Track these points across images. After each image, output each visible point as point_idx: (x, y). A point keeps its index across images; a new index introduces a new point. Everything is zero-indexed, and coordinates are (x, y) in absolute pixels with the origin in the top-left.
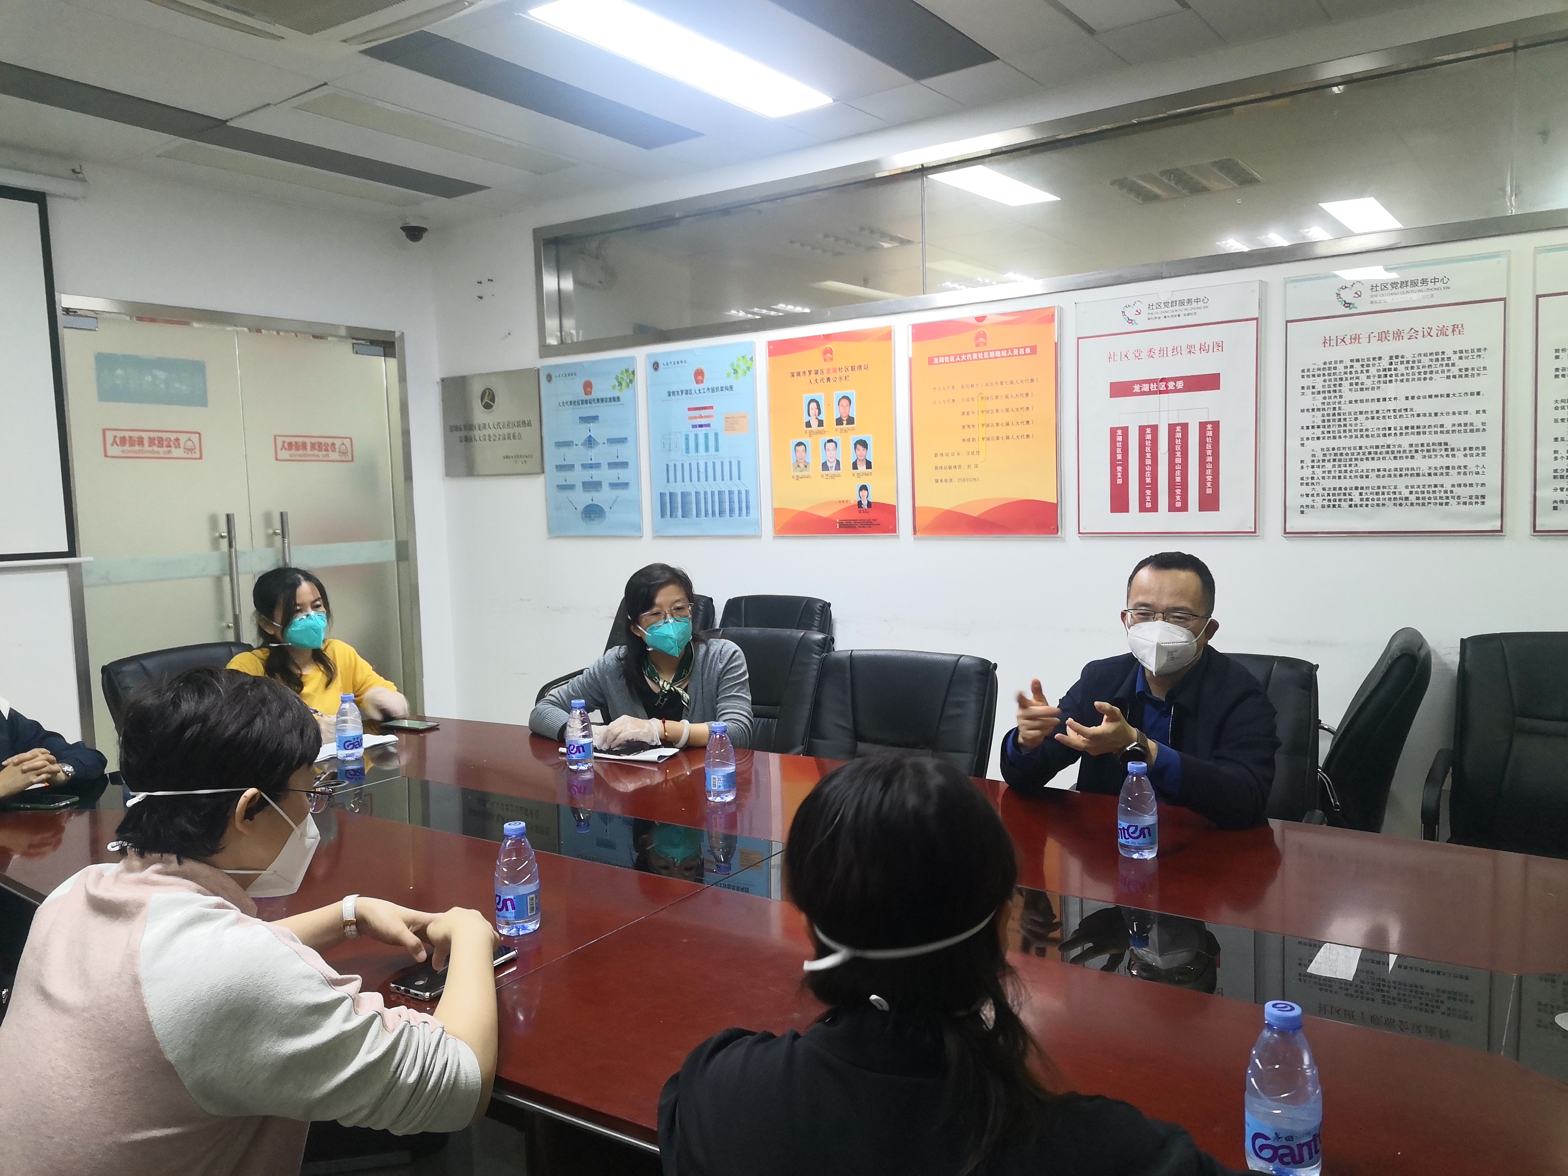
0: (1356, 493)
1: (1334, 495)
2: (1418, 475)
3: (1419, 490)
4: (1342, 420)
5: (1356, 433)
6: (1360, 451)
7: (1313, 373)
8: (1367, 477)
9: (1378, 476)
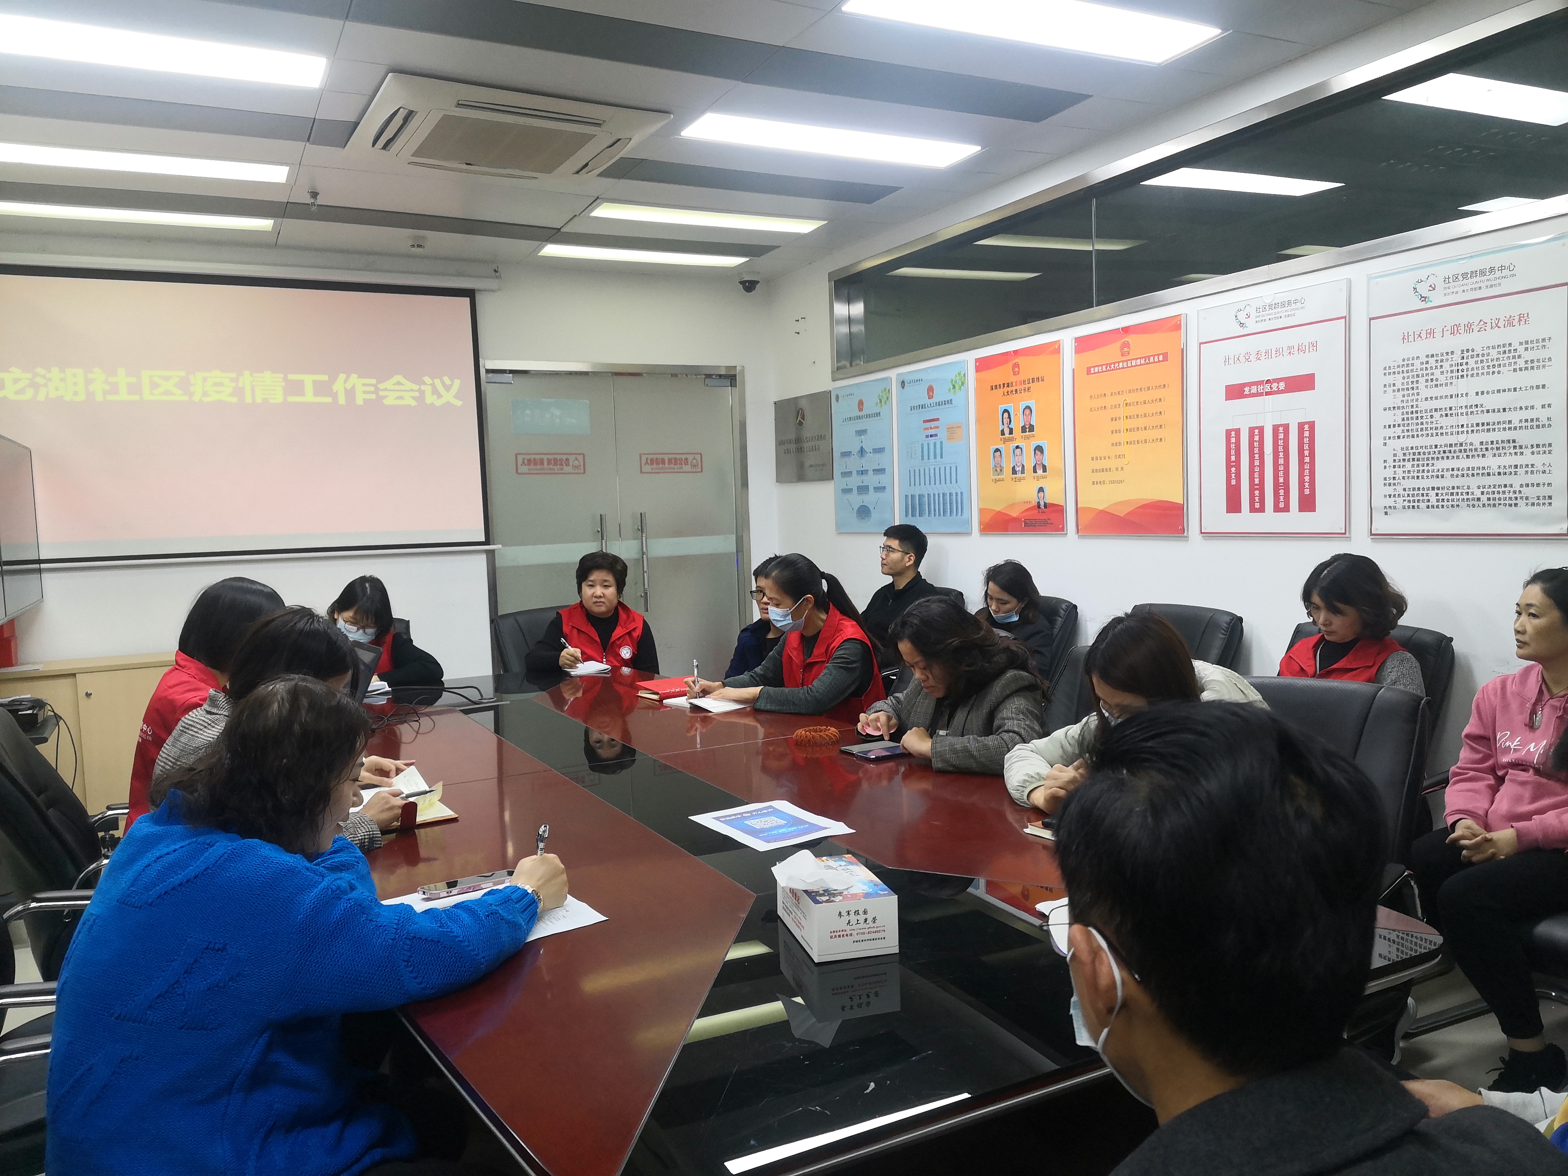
0: (1432, 493)
1: (1413, 495)
2: (1489, 474)
3: (1490, 490)
4: (1419, 418)
5: (1431, 431)
6: (1436, 450)
7: (1394, 370)
8: (1442, 477)
9: (1452, 476)
